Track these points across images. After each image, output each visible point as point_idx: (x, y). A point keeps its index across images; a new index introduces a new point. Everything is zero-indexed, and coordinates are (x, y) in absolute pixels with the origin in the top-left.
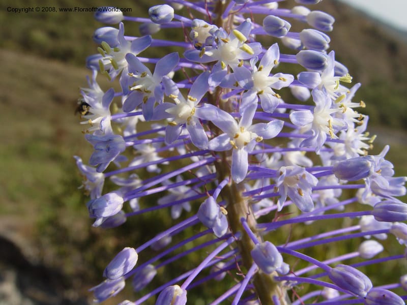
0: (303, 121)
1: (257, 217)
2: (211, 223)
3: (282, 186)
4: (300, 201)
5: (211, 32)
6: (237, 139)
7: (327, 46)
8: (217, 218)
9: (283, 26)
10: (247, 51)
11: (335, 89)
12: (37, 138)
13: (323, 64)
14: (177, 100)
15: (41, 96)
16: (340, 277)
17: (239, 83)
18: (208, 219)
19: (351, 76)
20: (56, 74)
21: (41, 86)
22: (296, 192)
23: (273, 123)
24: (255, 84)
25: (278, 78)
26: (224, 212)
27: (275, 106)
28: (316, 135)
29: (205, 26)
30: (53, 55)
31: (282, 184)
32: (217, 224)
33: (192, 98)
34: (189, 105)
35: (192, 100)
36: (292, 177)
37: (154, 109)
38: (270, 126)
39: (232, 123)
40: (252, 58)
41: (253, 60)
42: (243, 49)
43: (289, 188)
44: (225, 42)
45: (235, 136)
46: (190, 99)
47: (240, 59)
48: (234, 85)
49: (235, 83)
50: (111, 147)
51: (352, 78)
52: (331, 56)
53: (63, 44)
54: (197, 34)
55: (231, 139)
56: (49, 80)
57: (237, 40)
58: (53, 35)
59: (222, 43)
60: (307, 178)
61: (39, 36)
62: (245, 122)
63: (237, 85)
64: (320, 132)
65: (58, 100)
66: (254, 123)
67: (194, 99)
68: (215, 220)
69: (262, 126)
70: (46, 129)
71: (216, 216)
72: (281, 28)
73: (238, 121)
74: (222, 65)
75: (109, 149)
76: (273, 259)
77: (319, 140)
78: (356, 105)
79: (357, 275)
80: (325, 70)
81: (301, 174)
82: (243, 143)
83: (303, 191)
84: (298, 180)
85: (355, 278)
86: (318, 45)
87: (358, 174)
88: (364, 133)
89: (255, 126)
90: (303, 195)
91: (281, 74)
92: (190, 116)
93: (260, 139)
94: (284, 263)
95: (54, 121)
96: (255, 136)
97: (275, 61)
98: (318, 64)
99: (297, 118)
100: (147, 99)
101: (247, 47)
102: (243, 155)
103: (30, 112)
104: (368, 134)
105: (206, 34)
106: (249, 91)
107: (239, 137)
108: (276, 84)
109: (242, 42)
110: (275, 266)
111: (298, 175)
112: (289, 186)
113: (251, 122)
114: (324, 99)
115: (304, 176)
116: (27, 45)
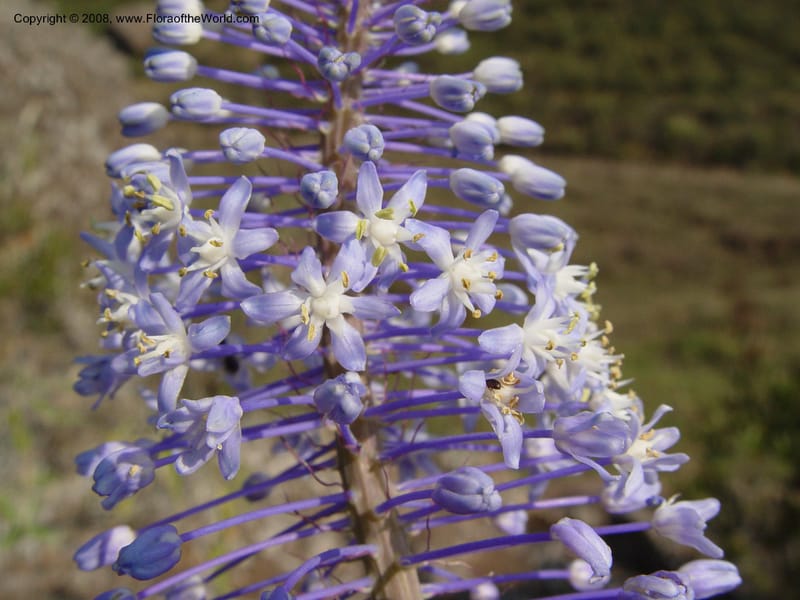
12: (699, 322)
15: (698, 239)
20: (724, 194)
21: (698, 221)
53: (733, 132)
56: (711, 208)
58: (709, 118)
61: (684, 125)
65: (733, 243)
70: (714, 304)
95: (729, 288)
103: (682, 273)
116: (662, 147)
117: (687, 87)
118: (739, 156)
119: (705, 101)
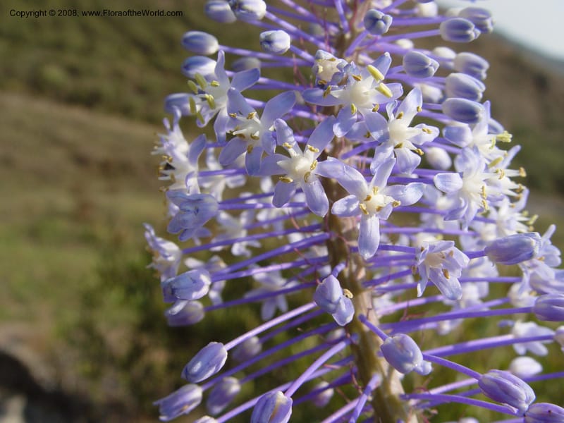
0: (449, 186)
1: (379, 316)
2: (332, 306)
3: (424, 266)
4: (446, 286)
5: (339, 67)
6: (369, 202)
7: (481, 96)
8: (341, 301)
9: (430, 64)
10: (384, 93)
11: (490, 148)
12: (53, 213)
13: (477, 116)
14: (292, 151)
15: (57, 156)
16: (494, 385)
17: (371, 134)
18: (330, 301)
19: (510, 133)
21: (56, 141)
22: (441, 274)
23: (413, 186)
24: (391, 136)
25: (421, 129)
26: (349, 295)
27: (415, 166)
28: (465, 206)
29: (332, 60)
30: (73, 99)
31: (423, 262)
32: (340, 309)
33: (313, 149)
34: (307, 158)
35: (313, 151)
36: (436, 254)
37: (261, 162)
38: (408, 190)
39: (361, 183)
40: (390, 102)
41: (391, 105)
42: (379, 89)
43: (431, 269)
44: (357, 79)
45: (365, 198)
46: (311, 149)
47: (374, 103)
48: (365, 136)
49: (366, 134)
50: (200, 208)
51: (511, 136)
52: (486, 106)
53: (88, 84)
54: (321, 69)
55: (361, 202)
56: (68, 134)
57: (371, 79)
58: (73, 71)
59: (353, 81)
60: (454, 257)
61: (55, 73)
62: (378, 182)
63: (369, 136)
64: (470, 202)
65: (81, 161)
66: (389, 184)
67: (315, 150)
68: (338, 303)
69: (399, 188)
70: (64, 201)
71: (340, 298)
72: (427, 67)
73: (369, 181)
74: (353, 108)
75: (198, 211)
76: (412, 354)
77: (468, 212)
78: (514, 173)
79: (515, 382)
80: (478, 124)
81: (447, 251)
82: (377, 207)
83: (450, 273)
84: (443, 258)
85: (513, 386)
86: (471, 93)
87: (518, 255)
88: (521, 212)
89: (390, 188)
90: (449, 277)
91: (424, 125)
92: (309, 170)
93: (397, 204)
94: (425, 361)
96: (391, 199)
97: (418, 108)
98: (470, 116)
99: (442, 182)
100: (252, 148)
101: (384, 87)
102: (373, 225)
103: (44, 178)
104: (526, 213)
105: (332, 69)
106: (383, 143)
107: (371, 200)
108: (418, 138)
109: (379, 81)
110: (415, 363)
111: (443, 252)
112: (431, 266)
113: (385, 183)
114: (477, 160)
115: (451, 253)
116: (37, 86)
117: (59, 46)
118: (90, 101)
119: (72, 58)
